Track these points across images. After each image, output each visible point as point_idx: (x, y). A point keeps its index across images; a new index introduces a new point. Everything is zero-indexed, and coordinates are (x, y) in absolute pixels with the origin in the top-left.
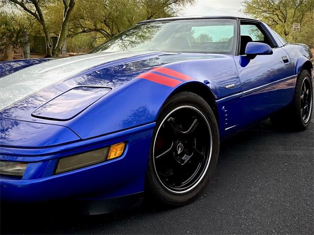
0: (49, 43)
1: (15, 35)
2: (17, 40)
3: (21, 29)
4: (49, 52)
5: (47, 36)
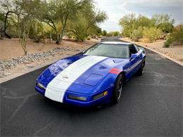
4: (58, 40)
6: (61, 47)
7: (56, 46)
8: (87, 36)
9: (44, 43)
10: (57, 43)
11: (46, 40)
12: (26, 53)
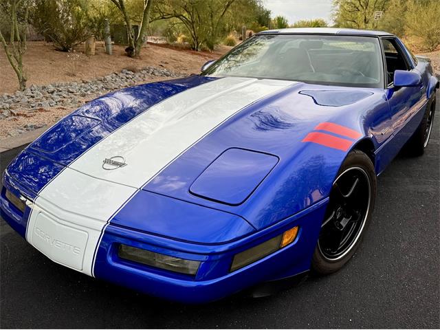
0: (131, 33)
1: (96, 25)
2: (98, 31)
3: (102, 18)
4: (131, 44)
5: (128, 25)
6: (140, 64)
7: (125, 62)
8: (225, 32)
9: (86, 52)
10: (130, 52)
11: (94, 44)
12: (23, 82)
